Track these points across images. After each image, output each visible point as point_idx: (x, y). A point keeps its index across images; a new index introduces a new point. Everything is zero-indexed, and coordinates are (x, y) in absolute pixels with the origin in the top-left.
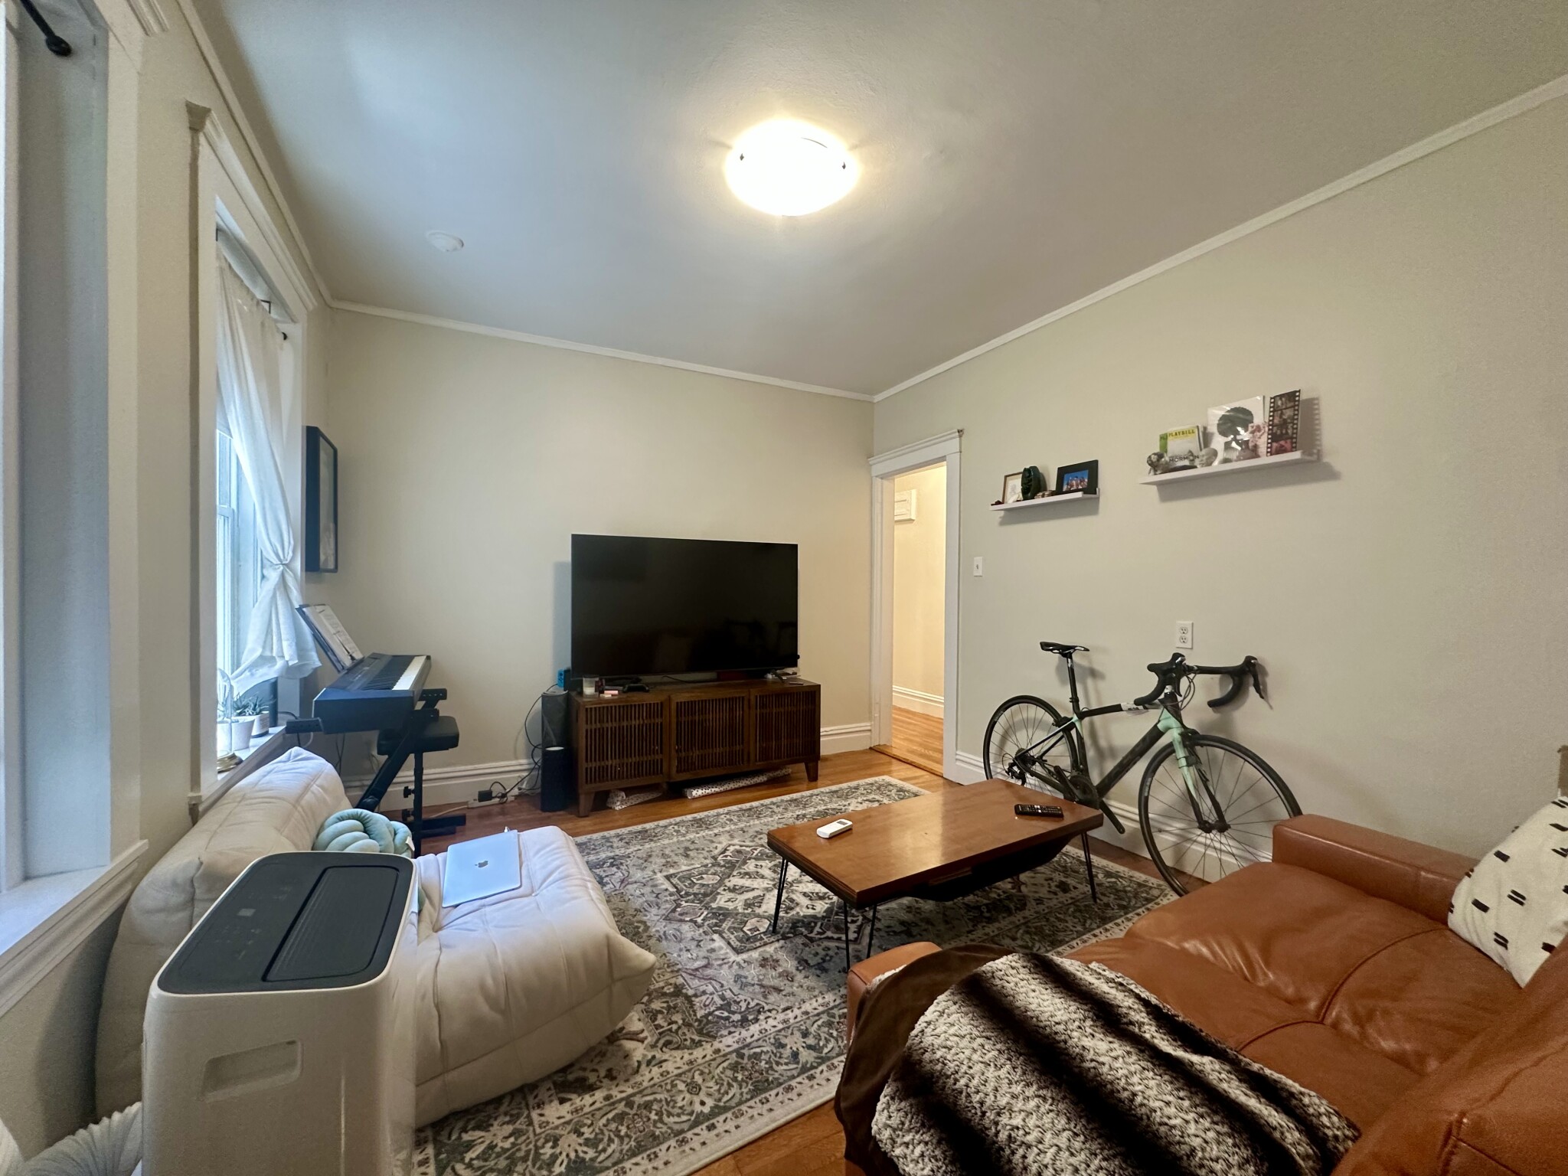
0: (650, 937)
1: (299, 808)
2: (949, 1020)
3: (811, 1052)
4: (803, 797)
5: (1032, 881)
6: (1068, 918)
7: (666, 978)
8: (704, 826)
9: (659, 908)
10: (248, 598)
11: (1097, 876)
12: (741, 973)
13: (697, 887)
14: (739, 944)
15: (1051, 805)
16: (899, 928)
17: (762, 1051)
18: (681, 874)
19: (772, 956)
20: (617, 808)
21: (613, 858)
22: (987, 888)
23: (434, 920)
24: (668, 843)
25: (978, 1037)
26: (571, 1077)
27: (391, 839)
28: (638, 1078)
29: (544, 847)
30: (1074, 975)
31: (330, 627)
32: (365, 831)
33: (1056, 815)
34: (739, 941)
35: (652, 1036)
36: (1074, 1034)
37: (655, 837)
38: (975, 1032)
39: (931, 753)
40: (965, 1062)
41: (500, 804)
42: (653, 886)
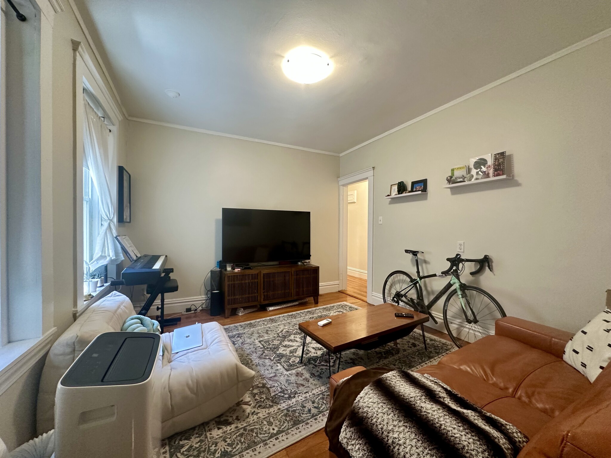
0: (253, 365)
1: (116, 315)
2: (369, 396)
3: (316, 409)
4: (312, 310)
5: (402, 342)
6: (415, 357)
7: (259, 380)
8: (274, 321)
9: (256, 354)
10: (95, 232)
11: (427, 341)
12: (288, 379)
13: (271, 345)
15: (409, 313)
16: (350, 361)
17: (297, 409)
18: (265, 340)
19: (300, 372)
20: (240, 315)
21: (238, 334)
22: (384, 345)
23: (169, 358)
24: (260, 328)
25: (380, 403)
26: (222, 419)
27: (152, 327)
28: (248, 420)
29: (211, 330)
30: (418, 379)
31: (128, 244)
32: (142, 324)
33: (411, 317)
34: (288, 366)
35: (254, 403)
36: (418, 402)
37: (255, 326)
38: (379, 401)
39: (362, 293)
40: (375, 413)
41: (194, 313)
42: (254, 345)
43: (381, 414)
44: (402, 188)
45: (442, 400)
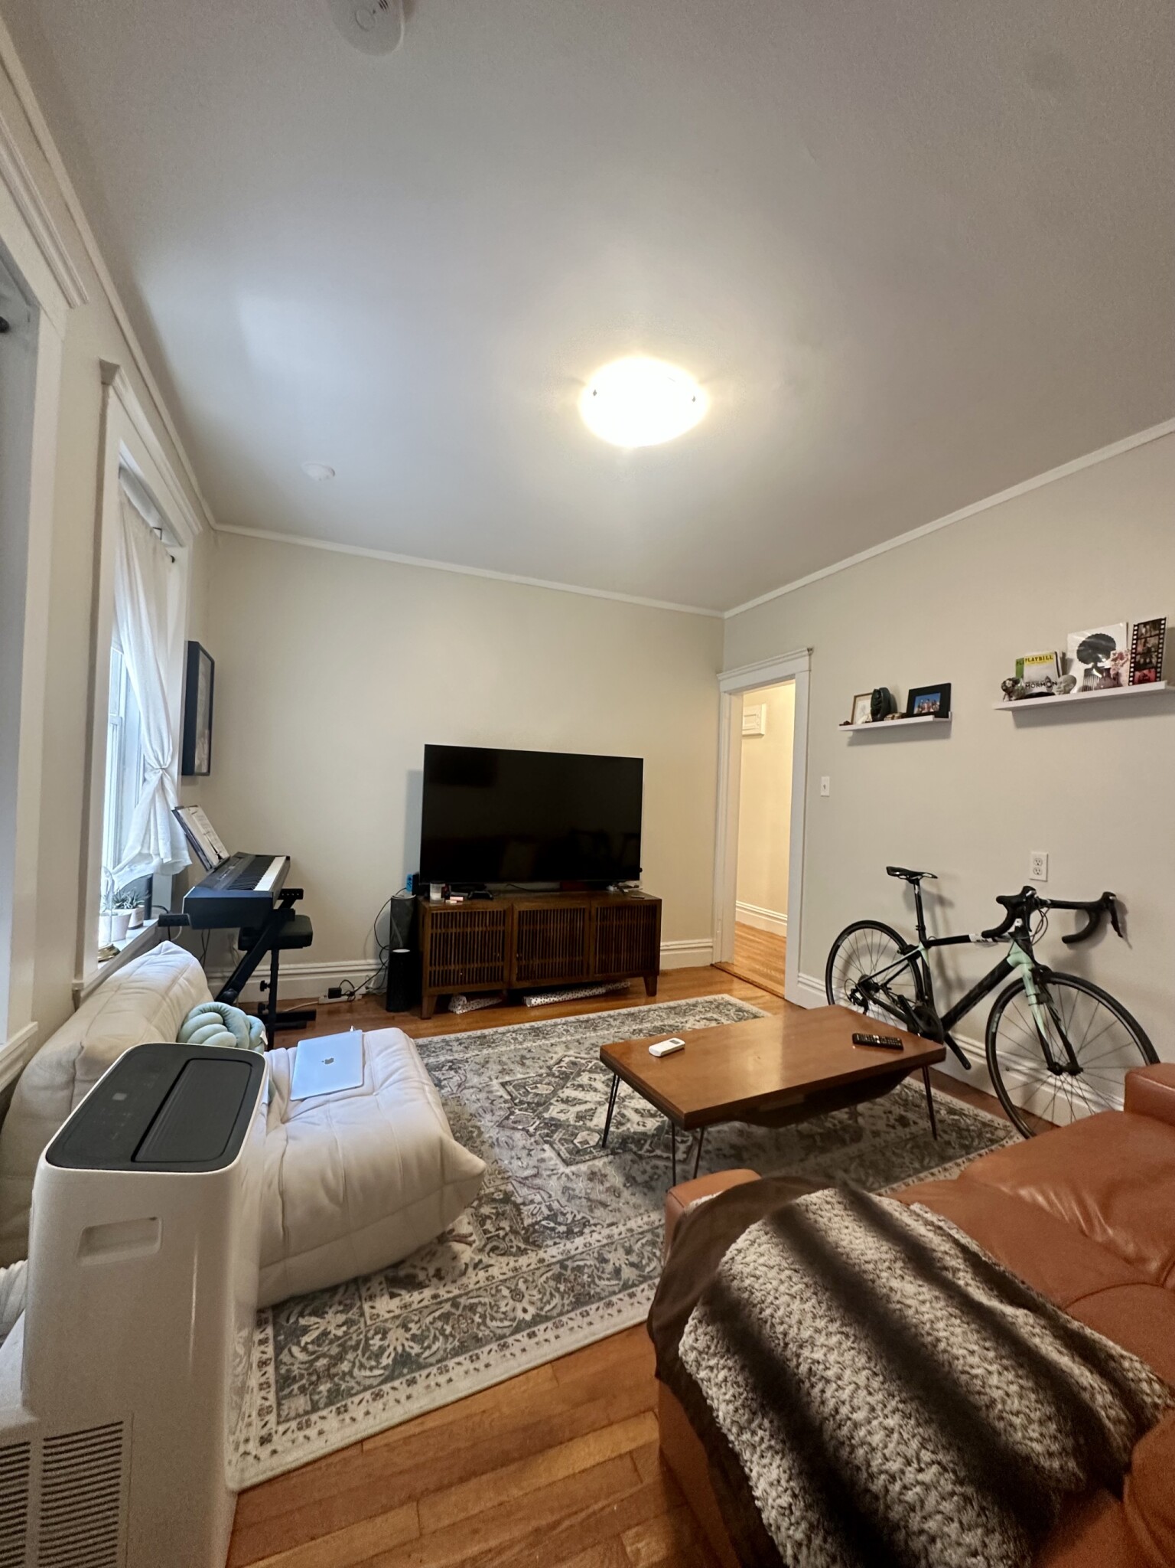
0: (483, 1142)
1: (168, 1000)
2: (759, 1250)
3: (634, 1269)
4: (640, 1011)
5: (870, 1112)
6: (905, 1154)
7: (496, 1184)
8: (541, 1035)
9: (493, 1115)
10: (129, 798)
11: (938, 1112)
12: (569, 1185)
13: (531, 1096)
14: (569, 1156)
15: (893, 1036)
16: (727, 1151)
17: (586, 1265)
18: (516, 1082)
19: (600, 1170)
20: (458, 1012)
21: (451, 1061)
22: (822, 1117)
23: (283, 1112)
24: (505, 1050)
25: (786, 1268)
26: (402, 1273)
27: (247, 1033)
28: (465, 1280)
29: (386, 1048)
30: (891, 1215)
31: (200, 826)
32: (224, 1024)
33: (895, 1046)
34: (569, 1153)
35: (480, 1240)
36: (884, 1274)
37: (493, 1043)
38: (784, 1264)
39: (773, 973)
40: (772, 1293)
41: (348, 1001)
42: (489, 1092)
43: (786, 1296)
44: (882, 704)
45: (950, 1275)
